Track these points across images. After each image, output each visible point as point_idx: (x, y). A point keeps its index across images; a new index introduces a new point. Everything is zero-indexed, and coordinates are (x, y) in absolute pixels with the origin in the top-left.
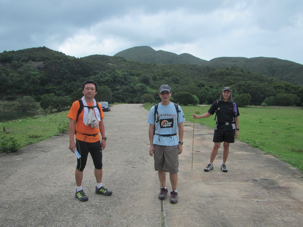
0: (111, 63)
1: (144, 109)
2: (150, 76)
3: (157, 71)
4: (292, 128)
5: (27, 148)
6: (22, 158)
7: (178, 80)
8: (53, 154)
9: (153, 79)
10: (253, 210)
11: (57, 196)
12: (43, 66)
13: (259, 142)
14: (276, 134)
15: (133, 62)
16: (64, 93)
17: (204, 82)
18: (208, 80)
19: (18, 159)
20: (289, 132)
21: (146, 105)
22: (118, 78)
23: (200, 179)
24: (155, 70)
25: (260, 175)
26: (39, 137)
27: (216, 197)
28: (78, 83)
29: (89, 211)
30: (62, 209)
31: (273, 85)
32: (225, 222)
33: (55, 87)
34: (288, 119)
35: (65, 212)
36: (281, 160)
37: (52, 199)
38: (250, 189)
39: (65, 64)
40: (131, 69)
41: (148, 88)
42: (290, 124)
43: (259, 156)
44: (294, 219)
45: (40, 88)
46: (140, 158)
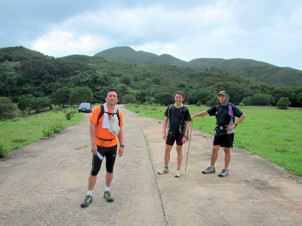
0: (91, 63)
1: (126, 110)
2: (130, 76)
3: (138, 71)
4: (272, 127)
5: (13, 153)
6: (10, 164)
7: (159, 81)
8: (42, 159)
9: (134, 79)
10: (251, 211)
11: (55, 204)
12: (20, 66)
13: (244, 143)
14: (258, 134)
15: (113, 63)
16: (42, 94)
17: (184, 83)
18: (188, 80)
19: (7, 166)
20: (270, 132)
21: (128, 105)
22: (98, 79)
23: (195, 182)
24: (136, 71)
25: (251, 175)
26: (24, 141)
27: (214, 199)
28: (57, 83)
29: (91, 218)
30: (63, 217)
31: (250, 86)
32: (227, 224)
33: (33, 88)
34: (266, 119)
35: (67, 220)
36: (267, 160)
37: (51, 207)
38: (244, 190)
39: (43, 64)
40: (111, 69)
41: (129, 88)
42: (269, 124)
43: (247, 157)
44: (289, 218)
45: (17, 89)
46: (132, 161)
